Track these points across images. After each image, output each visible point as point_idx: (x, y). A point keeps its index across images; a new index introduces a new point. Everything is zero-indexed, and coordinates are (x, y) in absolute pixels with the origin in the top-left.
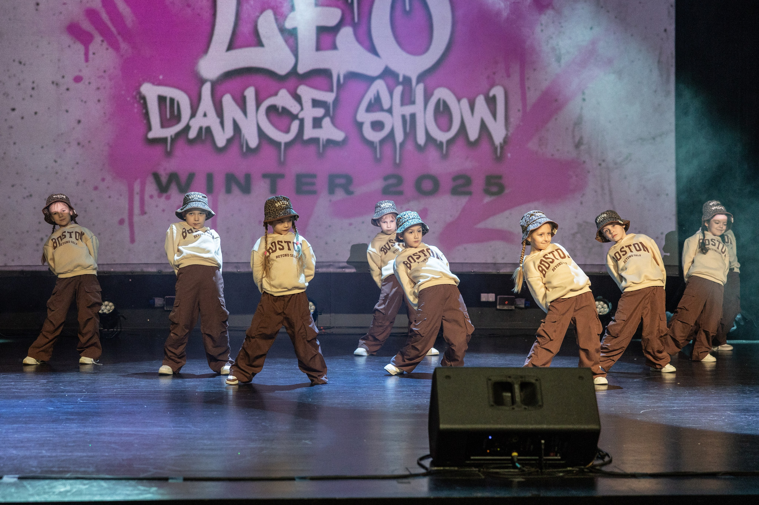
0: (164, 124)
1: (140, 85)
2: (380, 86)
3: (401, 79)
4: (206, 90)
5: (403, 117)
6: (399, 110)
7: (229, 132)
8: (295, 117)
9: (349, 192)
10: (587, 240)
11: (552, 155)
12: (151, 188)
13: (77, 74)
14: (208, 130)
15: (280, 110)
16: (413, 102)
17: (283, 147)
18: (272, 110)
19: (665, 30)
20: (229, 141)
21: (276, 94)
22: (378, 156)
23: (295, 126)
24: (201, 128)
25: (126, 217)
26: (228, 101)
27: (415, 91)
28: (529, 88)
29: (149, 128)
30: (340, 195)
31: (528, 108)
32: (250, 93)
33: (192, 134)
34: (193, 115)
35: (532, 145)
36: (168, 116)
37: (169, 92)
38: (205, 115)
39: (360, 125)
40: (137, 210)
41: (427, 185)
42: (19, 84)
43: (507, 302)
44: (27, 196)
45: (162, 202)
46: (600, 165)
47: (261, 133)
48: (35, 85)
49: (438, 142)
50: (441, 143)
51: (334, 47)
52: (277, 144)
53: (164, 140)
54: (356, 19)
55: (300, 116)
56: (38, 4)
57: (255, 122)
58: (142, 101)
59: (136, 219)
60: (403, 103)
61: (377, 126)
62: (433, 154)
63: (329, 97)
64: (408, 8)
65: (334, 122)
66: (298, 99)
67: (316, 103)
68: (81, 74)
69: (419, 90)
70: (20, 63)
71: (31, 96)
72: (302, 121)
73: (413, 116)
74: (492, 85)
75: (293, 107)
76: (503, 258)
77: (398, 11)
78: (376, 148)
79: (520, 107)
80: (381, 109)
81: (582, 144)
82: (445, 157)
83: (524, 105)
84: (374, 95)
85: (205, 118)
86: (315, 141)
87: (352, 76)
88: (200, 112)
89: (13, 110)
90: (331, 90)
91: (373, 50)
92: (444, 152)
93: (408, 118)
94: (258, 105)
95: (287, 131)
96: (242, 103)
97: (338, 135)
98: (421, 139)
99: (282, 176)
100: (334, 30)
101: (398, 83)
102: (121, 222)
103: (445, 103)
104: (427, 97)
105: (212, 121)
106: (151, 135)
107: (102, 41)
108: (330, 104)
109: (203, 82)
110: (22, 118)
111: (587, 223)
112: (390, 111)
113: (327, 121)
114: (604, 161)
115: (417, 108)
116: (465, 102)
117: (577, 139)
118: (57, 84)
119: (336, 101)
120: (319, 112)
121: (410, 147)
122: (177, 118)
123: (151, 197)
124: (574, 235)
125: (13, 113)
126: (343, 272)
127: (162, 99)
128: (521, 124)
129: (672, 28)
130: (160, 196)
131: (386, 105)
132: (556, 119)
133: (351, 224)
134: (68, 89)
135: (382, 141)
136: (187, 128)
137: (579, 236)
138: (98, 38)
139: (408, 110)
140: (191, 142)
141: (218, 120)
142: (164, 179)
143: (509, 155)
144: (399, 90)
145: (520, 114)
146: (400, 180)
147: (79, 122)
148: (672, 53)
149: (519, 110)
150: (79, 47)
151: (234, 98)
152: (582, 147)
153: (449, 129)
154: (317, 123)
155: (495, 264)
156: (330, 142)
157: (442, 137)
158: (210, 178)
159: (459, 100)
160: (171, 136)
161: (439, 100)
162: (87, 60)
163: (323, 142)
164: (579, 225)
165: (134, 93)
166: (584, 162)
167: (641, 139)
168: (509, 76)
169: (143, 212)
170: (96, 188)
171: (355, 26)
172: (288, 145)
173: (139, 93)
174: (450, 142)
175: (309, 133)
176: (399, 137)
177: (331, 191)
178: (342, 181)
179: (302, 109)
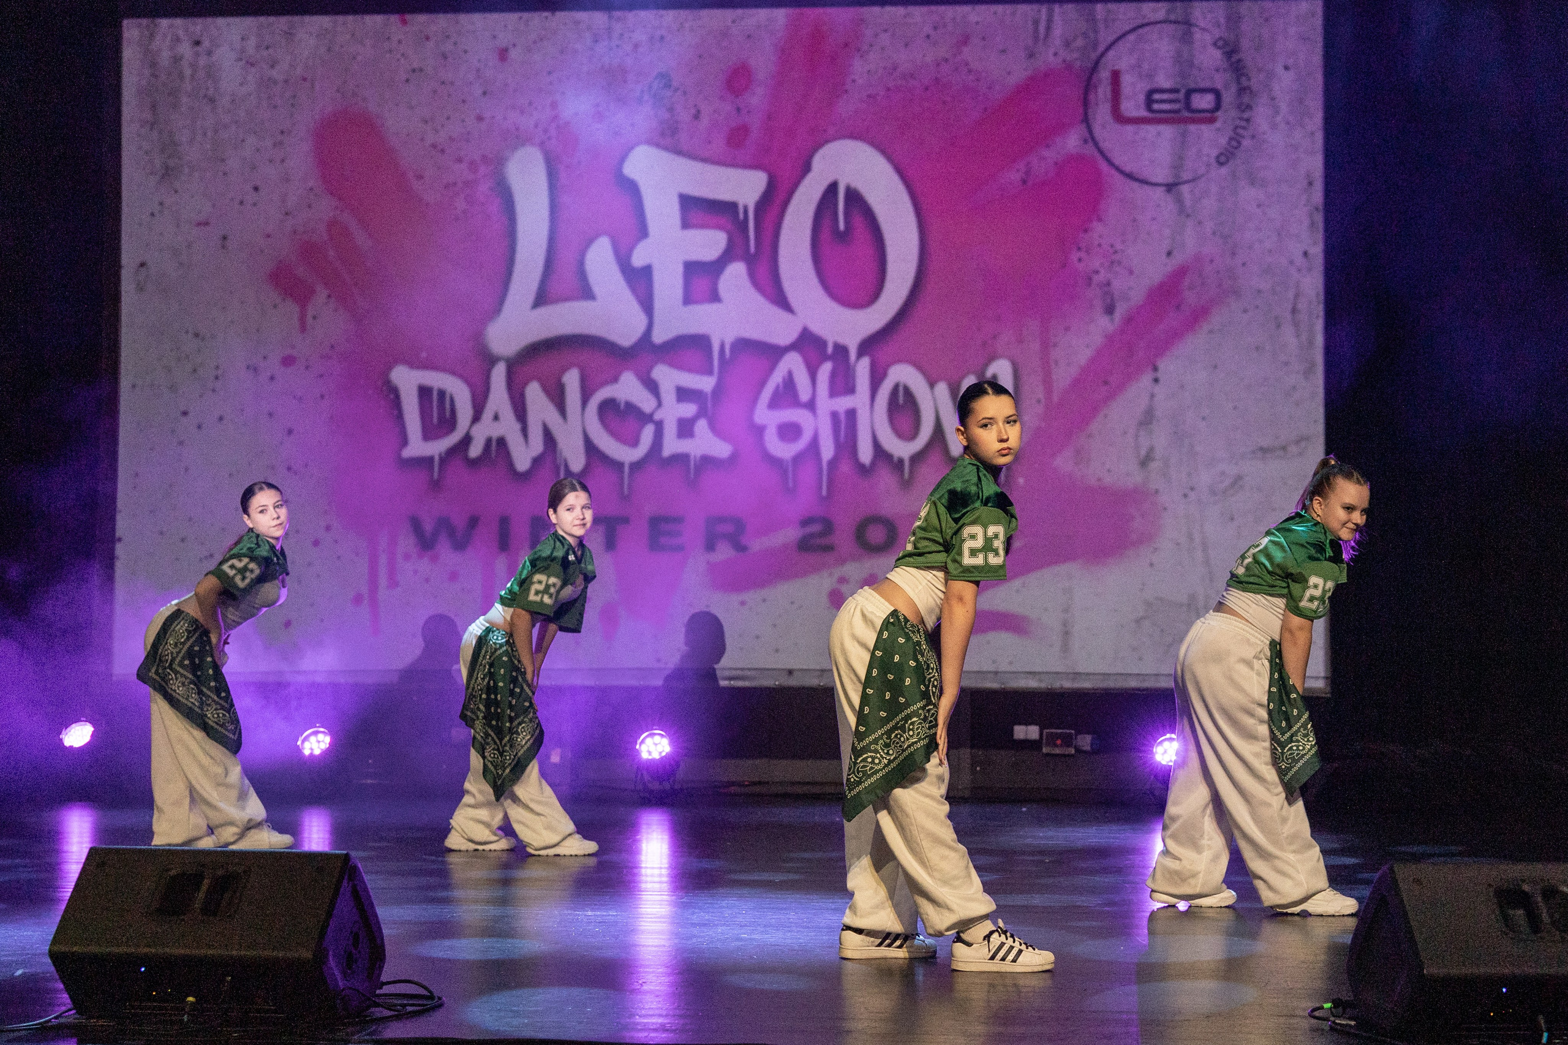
0: (429, 433)
1: (390, 368)
2: (793, 362)
3: (830, 350)
4: (499, 374)
5: (834, 415)
6: (826, 404)
7: (537, 445)
8: (648, 418)
9: (741, 548)
10: (1162, 631)
11: (1099, 480)
12: (407, 543)
13: (289, 352)
14: (502, 442)
15: (622, 406)
16: (850, 390)
17: (626, 469)
18: (608, 408)
19: (1305, 254)
20: (537, 461)
21: (615, 380)
22: (791, 485)
23: (647, 434)
24: (489, 441)
25: (365, 590)
26: (534, 393)
27: (854, 371)
28: (1056, 363)
29: (404, 442)
30: (724, 552)
31: (1055, 399)
32: (572, 380)
33: (475, 451)
34: (476, 418)
35: (1063, 462)
36: (435, 420)
37: (437, 380)
38: (496, 418)
39: (760, 430)
40: (383, 581)
41: (876, 534)
42: (195, 370)
43: (1059, 742)
44: (206, 557)
45: (424, 566)
46: (1185, 496)
47: (591, 448)
48: (220, 372)
49: (895, 459)
50: (901, 461)
51: (714, 297)
52: (618, 465)
53: (430, 460)
54: (752, 249)
55: (657, 417)
56: (225, 238)
57: (579, 429)
58: (392, 396)
59: (383, 593)
60: (834, 393)
61: (789, 431)
62: (886, 479)
63: (706, 383)
64: (842, 226)
65: (713, 427)
66: (652, 387)
67: (684, 394)
68: (294, 353)
69: (862, 368)
70: (197, 335)
71: (214, 390)
72: (659, 426)
73: (852, 414)
74: (992, 358)
75: (645, 401)
76: (1011, 663)
77: (826, 234)
78: (785, 471)
79: (1041, 396)
80: (795, 402)
81: (1153, 460)
82: (906, 484)
83: (1049, 390)
84: (784, 379)
85: (496, 424)
86: (681, 459)
87: (745, 346)
88: (487, 415)
89: (185, 413)
90: (710, 372)
91: (781, 301)
92: (906, 475)
93: (842, 417)
94: (585, 401)
95: (634, 443)
96: (558, 397)
97: (721, 449)
98: (865, 454)
99: (626, 520)
100: (715, 268)
101: (825, 358)
102: (358, 600)
103: (908, 392)
104: (877, 378)
105: (508, 427)
106: (407, 453)
107: (329, 296)
108: (707, 394)
109: (491, 360)
110: (199, 427)
111: (1161, 599)
112: (811, 405)
113: (702, 425)
114: (1192, 489)
115: (859, 399)
116: (942, 388)
117: (1143, 452)
118: (255, 370)
119: (718, 391)
120: (689, 410)
121: (845, 467)
122: (448, 423)
123: (407, 557)
124: (1138, 621)
125: (184, 420)
126: (729, 686)
127: (424, 392)
128: (1043, 425)
129: (1317, 250)
130: (420, 556)
131: (804, 396)
132: (1106, 416)
133: (743, 603)
134: (272, 378)
135: (797, 459)
136: (467, 440)
137: (1147, 623)
138: (321, 294)
139: (843, 403)
140: (474, 463)
141: (517, 426)
142: (428, 527)
143: (1021, 481)
144: (826, 368)
145: (1040, 409)
146: (828, 527)
147: (290, 432)
148: (1318, 294)
149: (1039, 401)
150: (291, 308)
151: (546, 390)
152: (1154, 465)
153: (913, 435)
154: (685, 428)
155: (996, 673)
156: (707, 461)
157: (902, 449)
158: (504, 522)
159: (932, 385)
160: (440, 455)
161: (896, 388)
162: (303, 328)
163: (695, 461)
164: (1148, 604)
165: (379, 383)
166: (1157, 491)
167: (1261, 449)
168: (1020, 341)
169: (393, 583)
170: (316, 543)
171: (751, 261)
172: (636, 466)
173: (388, 382)
174: (916, 458)
175: (672, 445)
176: (827, 451)
177: (710, 547)
178: (729, 528)
179: (660, 404)
